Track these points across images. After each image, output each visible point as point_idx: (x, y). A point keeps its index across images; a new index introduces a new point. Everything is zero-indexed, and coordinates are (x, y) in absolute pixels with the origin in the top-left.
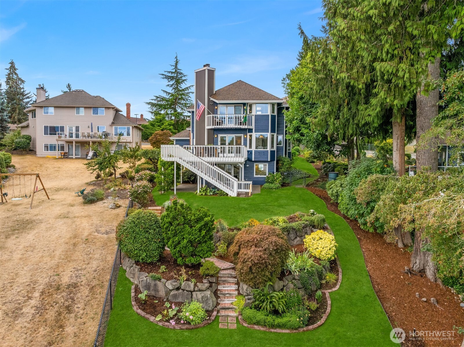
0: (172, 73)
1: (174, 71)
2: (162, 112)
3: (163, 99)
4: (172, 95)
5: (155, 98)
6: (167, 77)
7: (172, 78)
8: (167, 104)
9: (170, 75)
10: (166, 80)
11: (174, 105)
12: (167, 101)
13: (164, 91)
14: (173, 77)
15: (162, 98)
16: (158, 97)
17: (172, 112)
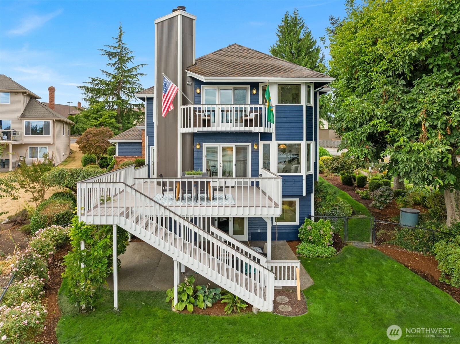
0: (115, 48)
1: (117, 45)
2: (101, 99)
3: (102, 82)
4: (115, 77)
5: (90, 80)
6: (108, 54)
7: (114, 55)
8: (108, 89)
9: (111, 50)
10: (106, 58)
11: (116, 90)
12: (108, 85)
13: (103, 71)
14: (115, 53)
15: (100, 81)
16: (94, 80)
17: (114, 99)
